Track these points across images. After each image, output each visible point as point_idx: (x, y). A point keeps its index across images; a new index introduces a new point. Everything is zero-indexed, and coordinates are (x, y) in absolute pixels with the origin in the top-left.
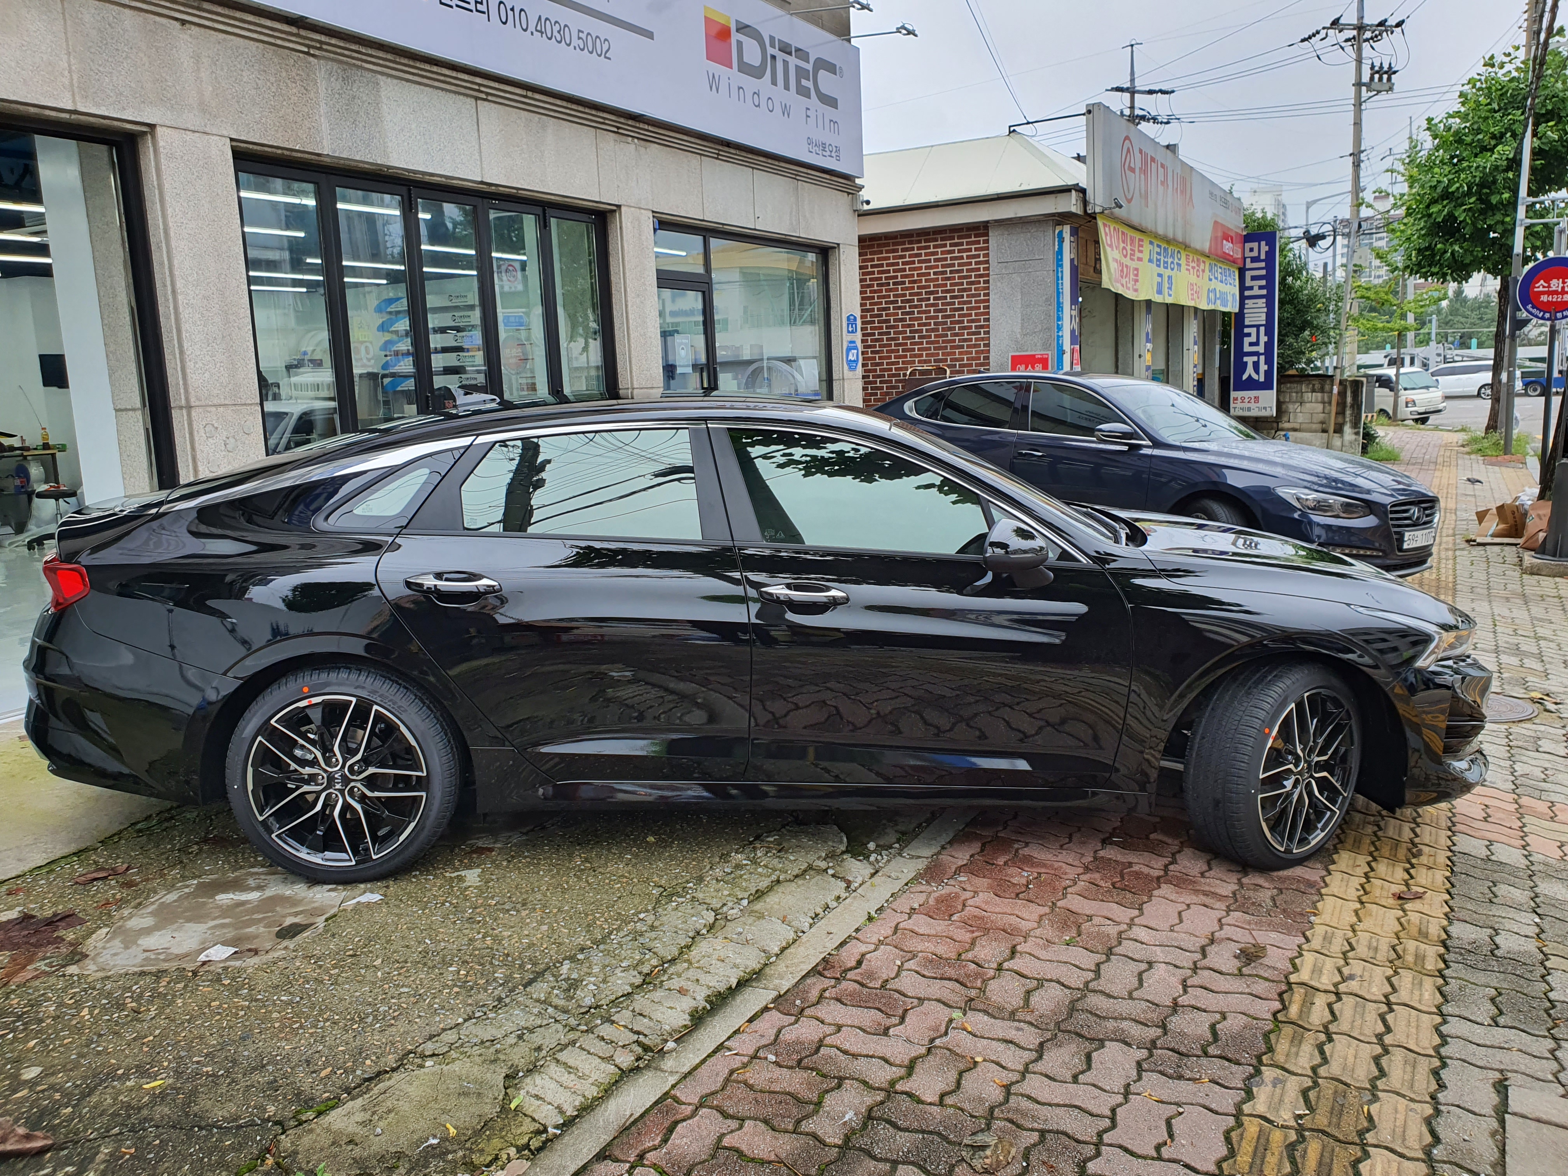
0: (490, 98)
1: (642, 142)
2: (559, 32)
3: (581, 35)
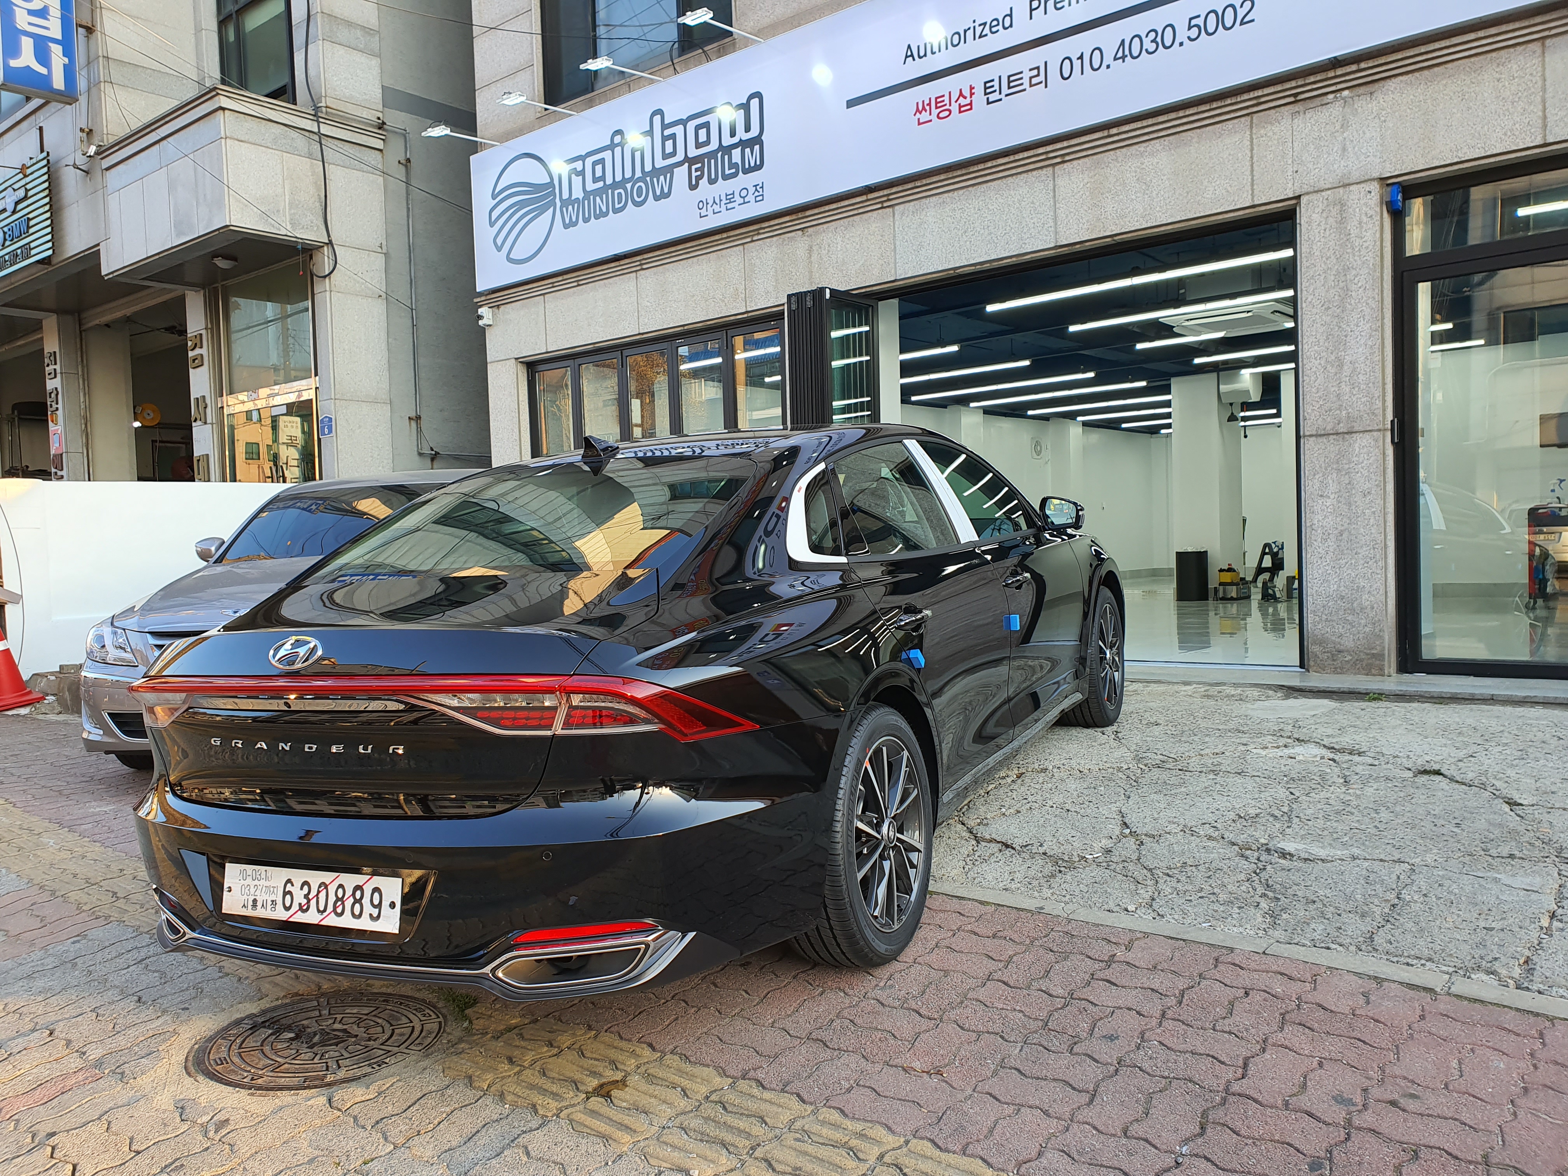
2: (1153, 41)
3: (1193, 22)
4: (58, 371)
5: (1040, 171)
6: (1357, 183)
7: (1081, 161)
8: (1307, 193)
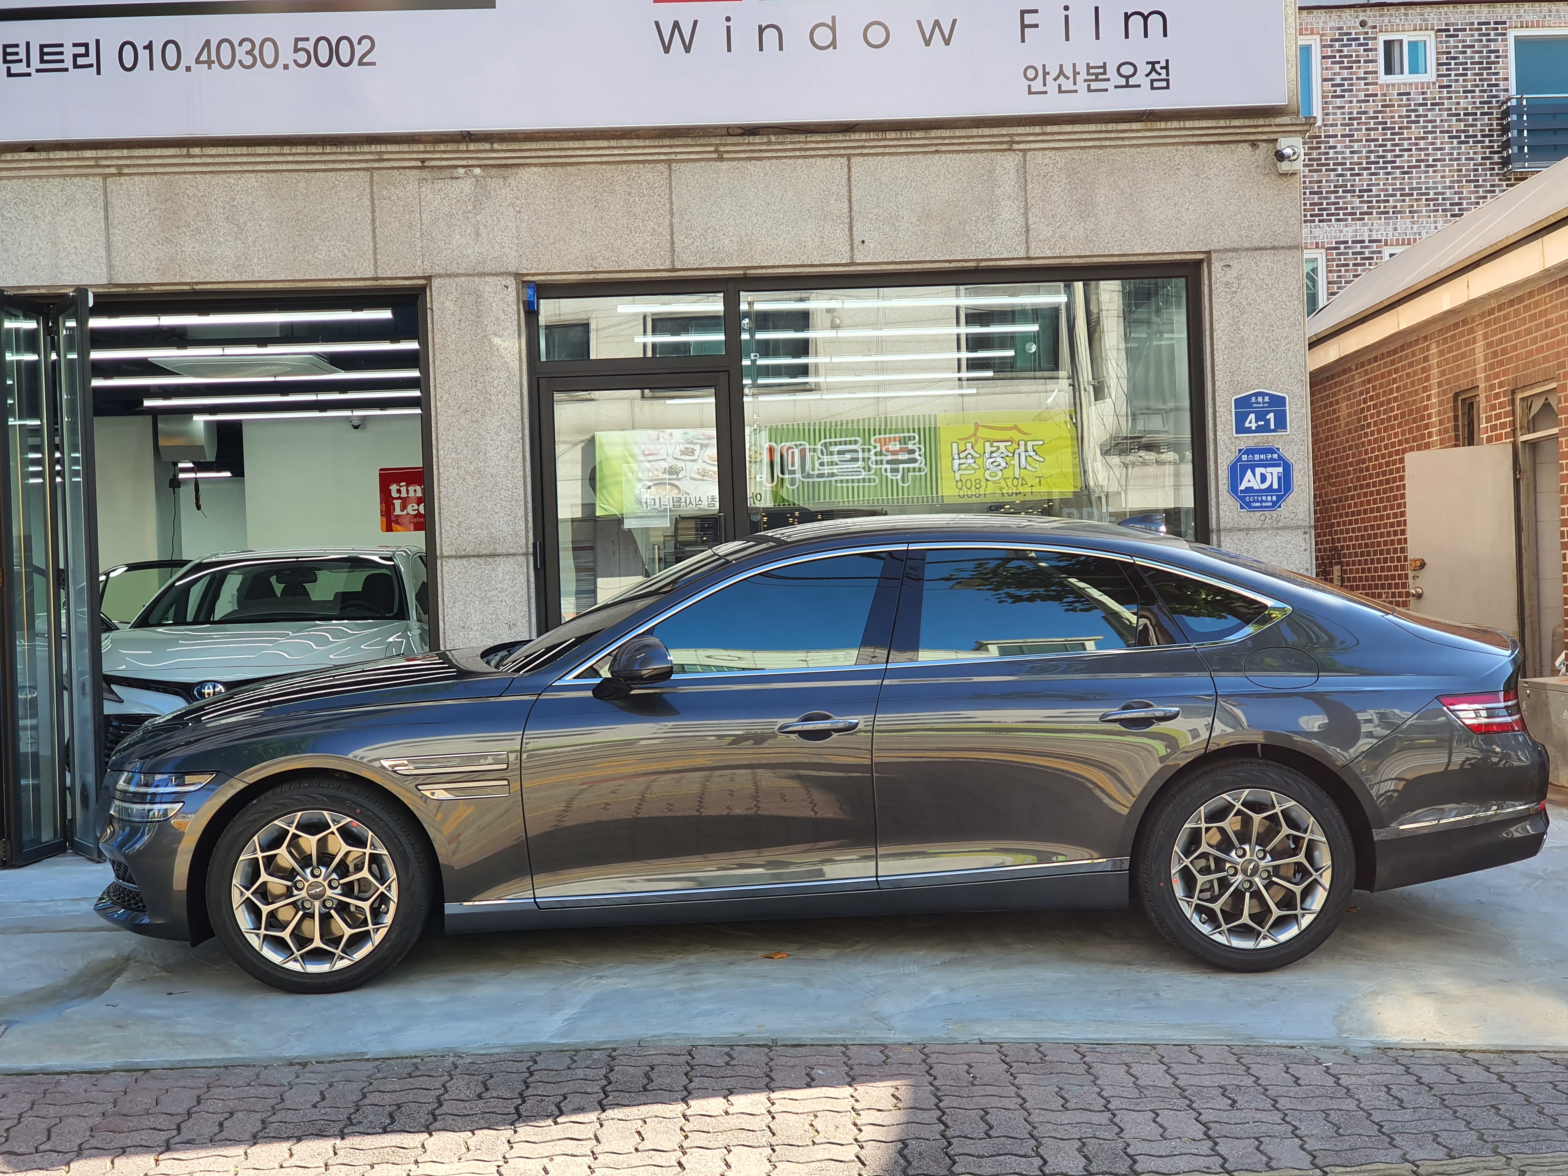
0: (126, 171)
1: (494, 172)
2: (249, 53)
3: (301, 45)
5: (84, 179)
6: (494, 275)
7: (145, 179)
8: (439, 276)
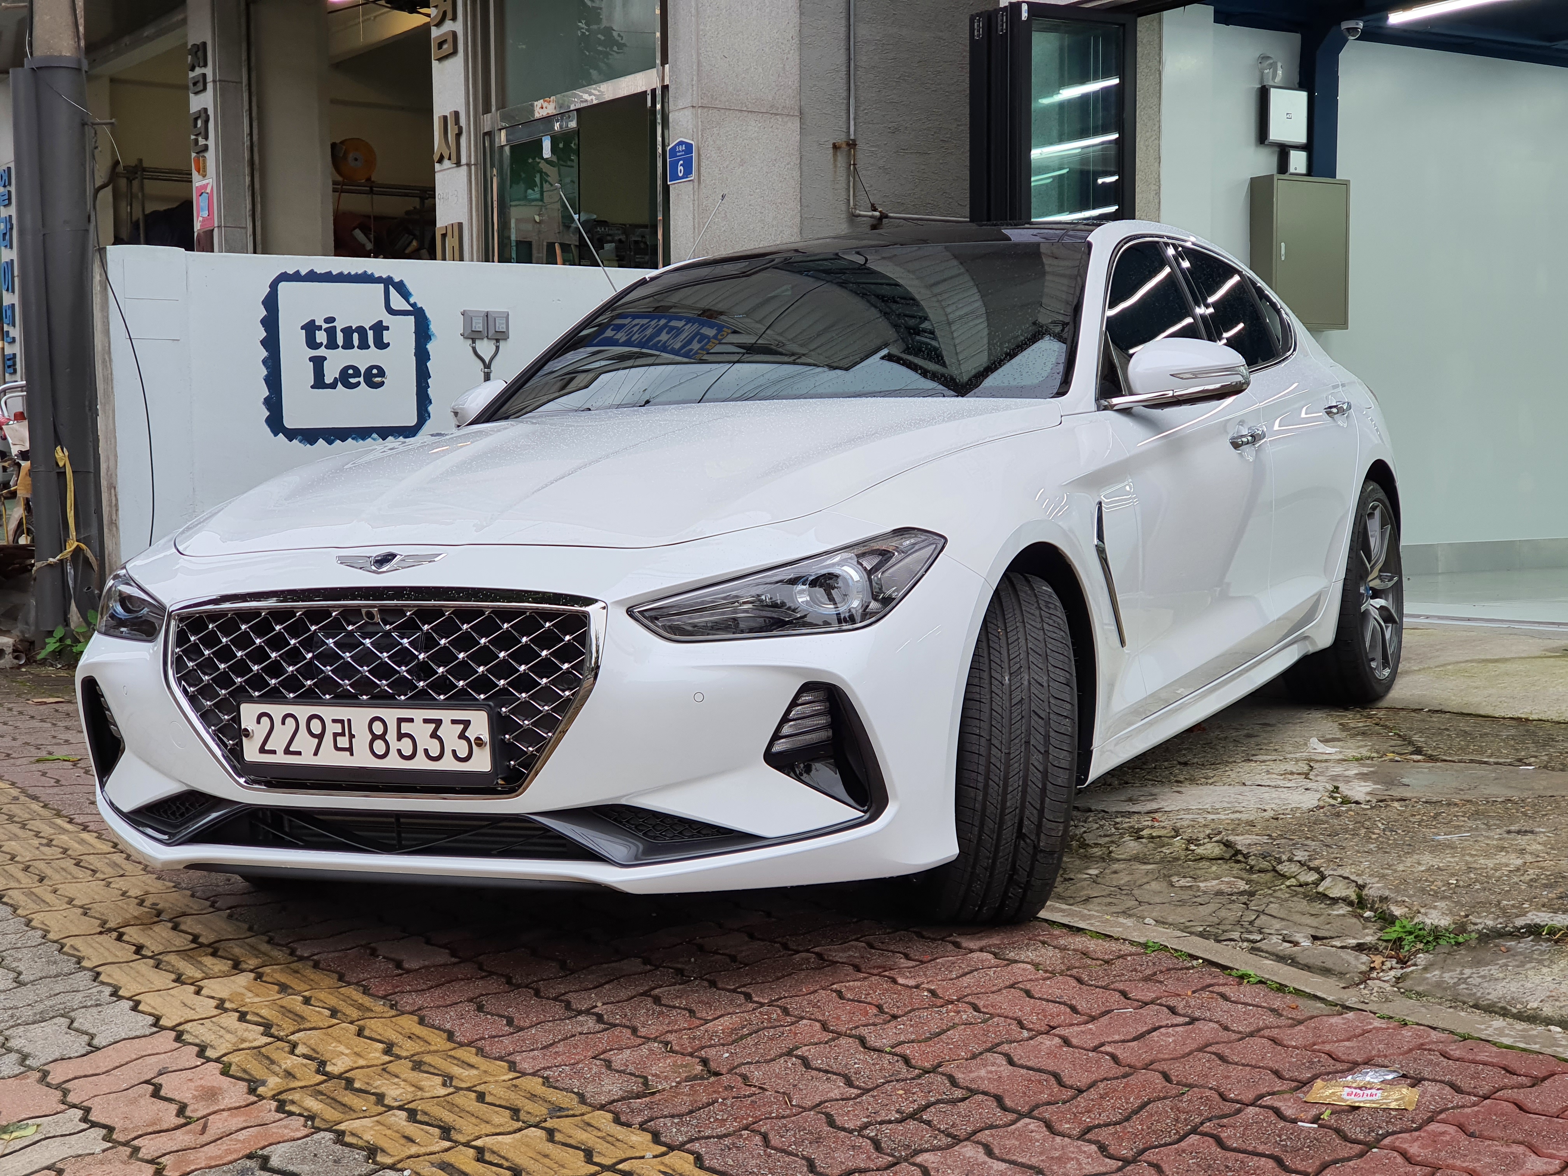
4: (210, 78)
